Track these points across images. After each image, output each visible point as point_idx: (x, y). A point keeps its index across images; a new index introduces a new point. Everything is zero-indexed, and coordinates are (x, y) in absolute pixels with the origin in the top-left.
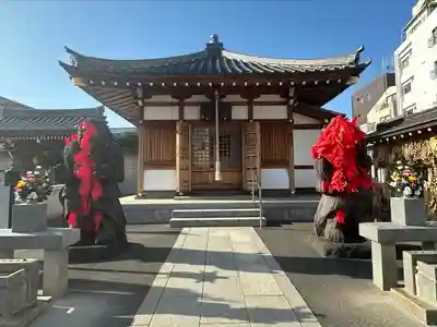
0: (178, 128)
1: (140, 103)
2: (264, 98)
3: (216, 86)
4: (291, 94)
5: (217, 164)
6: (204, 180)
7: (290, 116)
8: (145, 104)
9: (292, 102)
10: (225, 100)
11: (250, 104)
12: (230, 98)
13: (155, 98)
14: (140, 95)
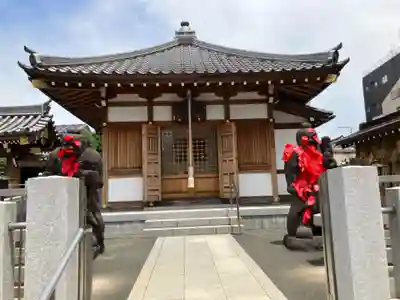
1: (104, 103)
2: (241, 96)
3: (189, 86)
4: (271, 92)
5: (191, 170)
6: (177, 188)
7: (270, 115)
8: (108, 104)
9: (271, 100)
10: (199, 99)
11: (227, 103)
13: (120, 98)
14: (103, 95)
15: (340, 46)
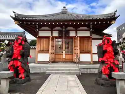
0: (50, 38)
1: (37, 30)
2: (81, 28)
3: (64, 24)
4: (91, 27)
5: (64, 52)
6: (59, 58)
7: (91, 35)
8: (39, 30)
9: (91, 30)
10: (67, 29)
11: (76, 31)
12: (69, 28)
13: (43, 28)
14: (37, 27)
15: (116, 11)
